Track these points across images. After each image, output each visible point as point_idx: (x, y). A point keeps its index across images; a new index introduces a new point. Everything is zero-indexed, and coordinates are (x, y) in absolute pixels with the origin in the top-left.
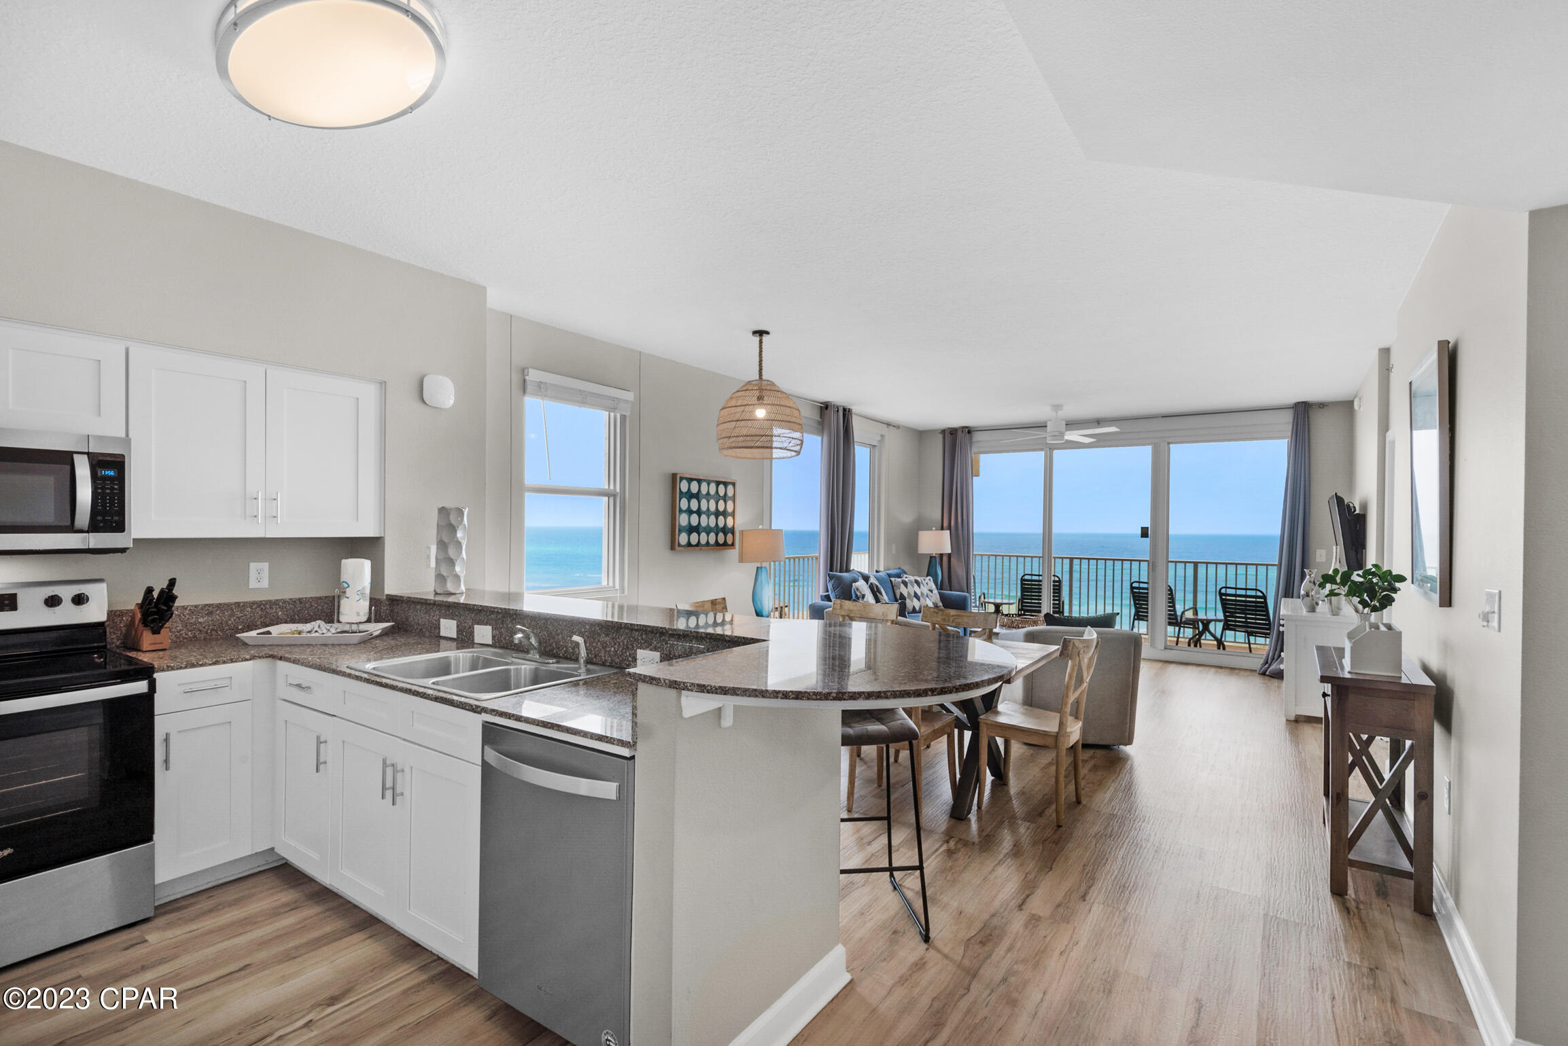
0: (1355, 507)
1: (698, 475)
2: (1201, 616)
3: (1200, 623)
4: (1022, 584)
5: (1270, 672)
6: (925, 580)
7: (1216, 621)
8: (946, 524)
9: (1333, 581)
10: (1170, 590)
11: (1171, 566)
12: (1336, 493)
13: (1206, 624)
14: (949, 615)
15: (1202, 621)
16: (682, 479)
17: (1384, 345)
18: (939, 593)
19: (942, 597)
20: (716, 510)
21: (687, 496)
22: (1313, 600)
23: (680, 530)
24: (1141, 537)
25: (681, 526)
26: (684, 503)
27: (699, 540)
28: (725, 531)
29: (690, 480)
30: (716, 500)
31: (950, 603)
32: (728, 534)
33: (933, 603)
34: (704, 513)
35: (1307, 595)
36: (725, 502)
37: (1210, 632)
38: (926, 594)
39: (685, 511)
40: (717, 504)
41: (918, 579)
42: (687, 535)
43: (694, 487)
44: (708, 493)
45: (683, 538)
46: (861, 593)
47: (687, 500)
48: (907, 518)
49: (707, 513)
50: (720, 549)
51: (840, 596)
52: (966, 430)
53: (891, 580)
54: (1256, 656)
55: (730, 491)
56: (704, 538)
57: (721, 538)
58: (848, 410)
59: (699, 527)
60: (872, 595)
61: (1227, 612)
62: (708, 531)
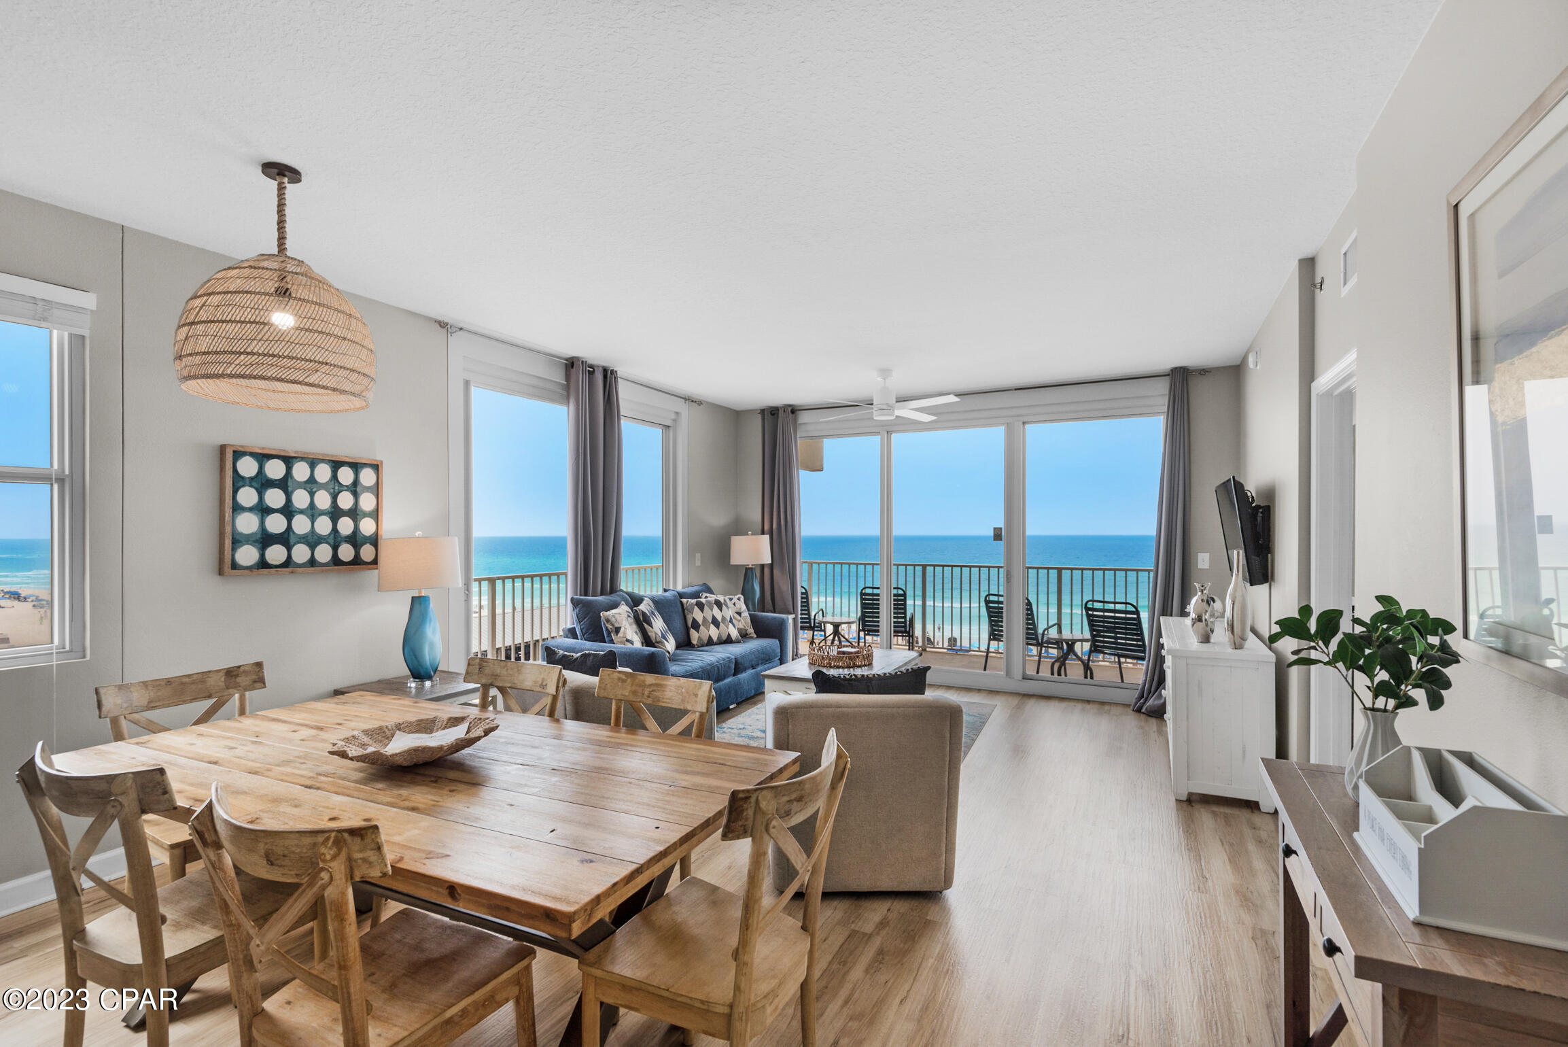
0: (1253, 497)
1: (287, 452)
2: (1066, 635)
3: (1064, 644)
4: (862, 599)
5: (1146, 709)
6: (731, 599)
7: (1082, 641)
8: (767, 527)
10: (1029, 604)
11: (1032, 573)
12: (1234, 477)
13: (1071, 644)
14: (642, 685)
15: (1065, 640)
16: (238, 454)
17: (1306, 252)
18: (750, 615)
19: (754, 620)
20: (333, 507)
21: (254, 484)
22: (1207, 625)
23: (239, 542)
24: (994, 540)
25: (241, 534)
26: (248, 496)
27: (289, 556)
28: (356, 541)
29: (262, 458)
30: (332, 491)
31: (762, 629)
32: (362, 545)
33: (740, 630)
34: (302, 512)
35: (1199, 619)
36: (356, 495)
37: (1076, 655)
38: (731, 618)
39: (251, 509)
40: (334, 497)
41: (721, 598)
42: (258, 549)
43: (275, 469)
44: (312, 480)
45: (247, 555)
46: (613, 625)
47: (257, 489)
48: (718, 519)
49: (310, 512)
50: (346, 569)
51: (587, 630)
52: (790, 409)
53: (681, 602)
54: (1129, 686)
55: (367, 477)
56: (301, 553)
57: (346, 552)
58: (612, 372)
59: (289, 535)
60: (635, 627)
61: (1094, 630)
62: (313, 541)
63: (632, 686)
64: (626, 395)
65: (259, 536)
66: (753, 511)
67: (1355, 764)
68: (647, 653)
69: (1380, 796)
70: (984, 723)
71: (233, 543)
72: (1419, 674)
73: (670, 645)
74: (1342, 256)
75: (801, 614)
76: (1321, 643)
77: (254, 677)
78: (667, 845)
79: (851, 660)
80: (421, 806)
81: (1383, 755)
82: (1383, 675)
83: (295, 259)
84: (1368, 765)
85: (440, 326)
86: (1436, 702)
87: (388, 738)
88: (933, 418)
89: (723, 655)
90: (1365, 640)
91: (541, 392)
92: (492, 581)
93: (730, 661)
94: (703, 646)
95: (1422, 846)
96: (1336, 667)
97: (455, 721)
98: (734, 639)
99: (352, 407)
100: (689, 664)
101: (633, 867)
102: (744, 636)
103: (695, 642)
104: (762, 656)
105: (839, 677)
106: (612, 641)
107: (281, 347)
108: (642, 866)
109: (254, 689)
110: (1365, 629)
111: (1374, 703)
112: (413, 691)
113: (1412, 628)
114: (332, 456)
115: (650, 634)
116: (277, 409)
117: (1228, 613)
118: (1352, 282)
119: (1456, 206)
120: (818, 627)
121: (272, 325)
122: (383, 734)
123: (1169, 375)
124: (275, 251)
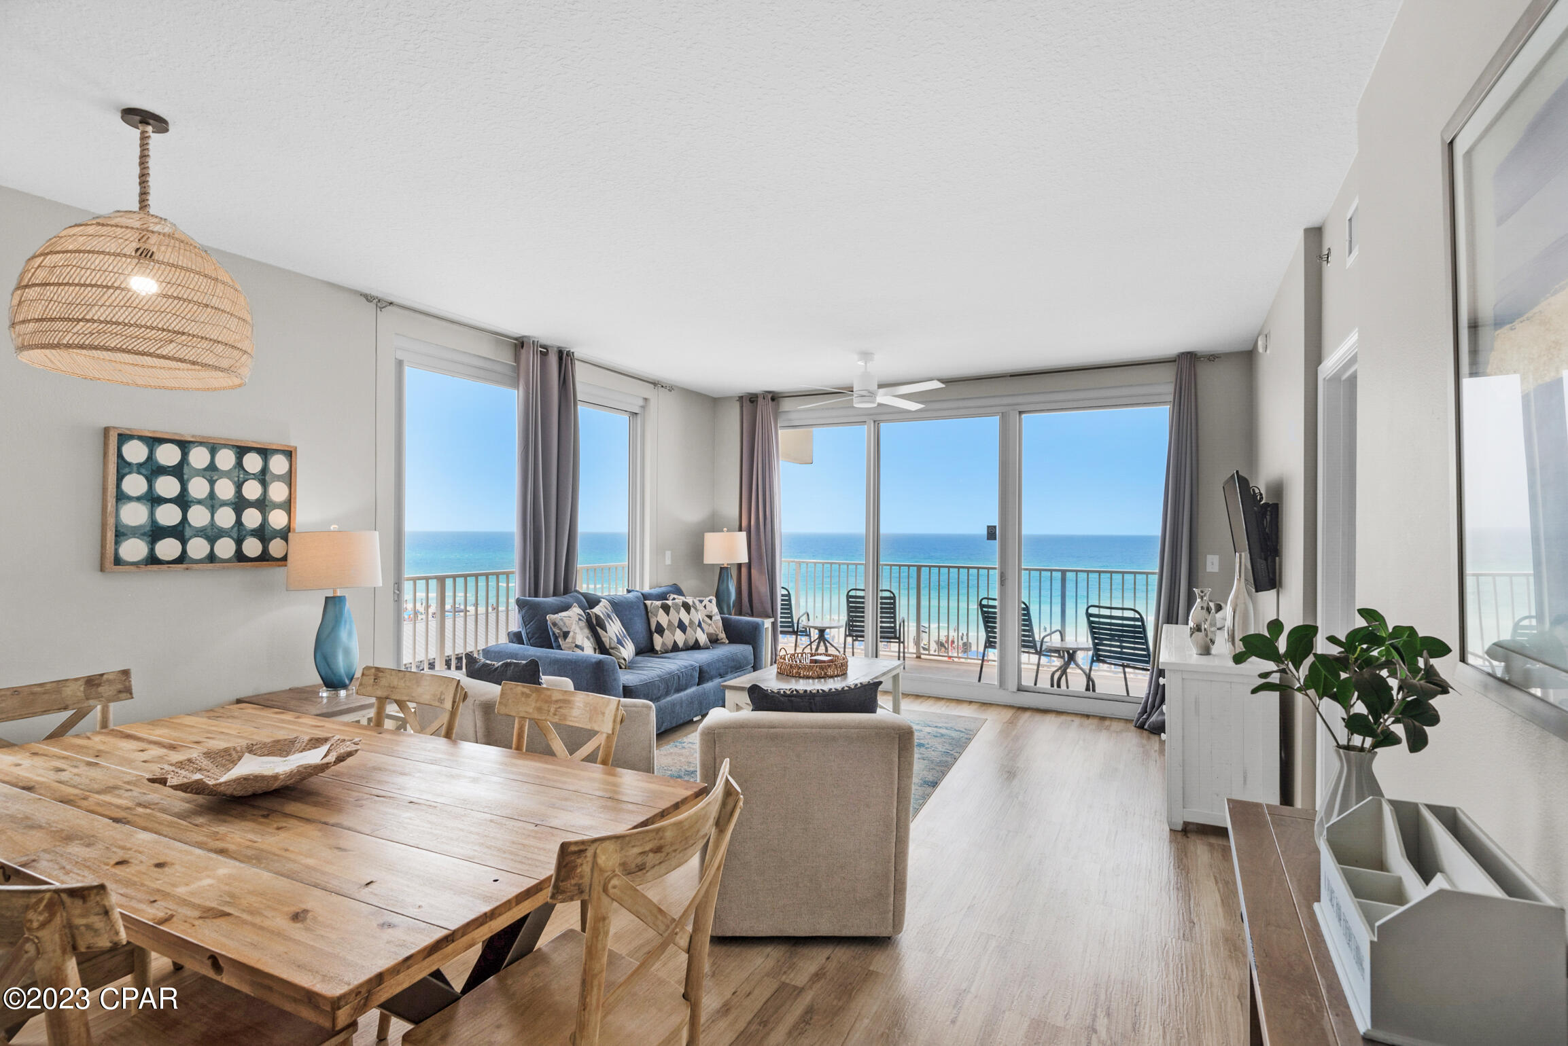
0: (1261, 494)
1: (182, 436)
2: (1069, 642)
3: (1066, 652)
4: (848, 602)
5: (1148, 724)
6: (701, 602)
7: (1083, 649)
8: (744, 524)
9: (1270, 653)
10: (1027, 608)
12: (1237, 472)
13: (1073, 653)
14: (548, 700)
15: (1067, 649)
16: (123, 438)
18: (722, 619)
19: (727, 625)
20: (237, 497)
21: (143, 471)
22: (1207, 636)
23: (124, 534)
24: (988, 539)
25: (127, 526)
26: (135, 484)
27: (184, 551)
28: (265, 535)
29: (153, 442)
30: (236, 479)
31: (735, 634)
32: (271, 539)
33: (709, 635)
34: (199, 502)
35: (1198, 628)
36: (264, 484)
37: (1077, 665)
38: (700, 622)
39: (138, 499)
40: (239, 487)
41: (690, 600)
42: (148, 543)
43: (168, 455)
44: (212, 467)
45: (134, 549)
46: (560, 629)
47: (147, 478)
48: (693, 514)
49: (209, 502)
50: (253, 566)
51: (533, 634)
52: (770, 396)
53: (645, 604)
54: (1135, 700)
55: (278, 465)
56: (197, 548)
57: (252, 547)
58: (568, 353)
59: (184, 527)
60: (587, 631)
61: (1096, 638)
62: (212, 534)
63: (537, 701)
64: (583, 378)
65: (148, 528)
66: (730, 507)
67: (1325, 813)
68: (594, 660)
69: (1340, 863)
70: (970, 740)
71: (116, 536)
72: (1399, 705)
73: (628, 651)
74: (1347, 222)
75: (781, 617)
76: (1291, 665)
77: (120, 686)
78: (498, 904)
79: (823, 670)
80: (232, 847)
81: (1357, 804)
82: (1360, 708)
83: (157, 217)
84: (1339, 815)
85: (367, 299)
86: (1417, 742)
87: (233, 762)
88: (920, 406)
89: (686, 663)
90: (1341, 662)
91: (484, 372)
92: (441, 580)
93: (694, 668)
94: (667, 652)
95: (1376, 939)
96: (1307, 695)
97: (316, 742)
98: (701, 645)
99: (231, 384)
100: (645, 672)
101: (440, 934)
102: (714, 641)
103: (658, 647)
104: (732, 664)
105: (779, 693)
106: (559, 647)
107: (127, 313)
108: (454, 933)
109: (118, 700)
110: (1343, 650)
111: (1349, 740)
112: (325, 701)
113: (1393, 650)
114: (237, 441)
115: (603, 639)
116: (146, 387)
117: (1229, 623)
118: (1355, 252)
119: (1451, 143)
120: (801, 631)
121: (129, 290)
122: (228, 757)
123: (1175, 361)
124: (136, 207)
